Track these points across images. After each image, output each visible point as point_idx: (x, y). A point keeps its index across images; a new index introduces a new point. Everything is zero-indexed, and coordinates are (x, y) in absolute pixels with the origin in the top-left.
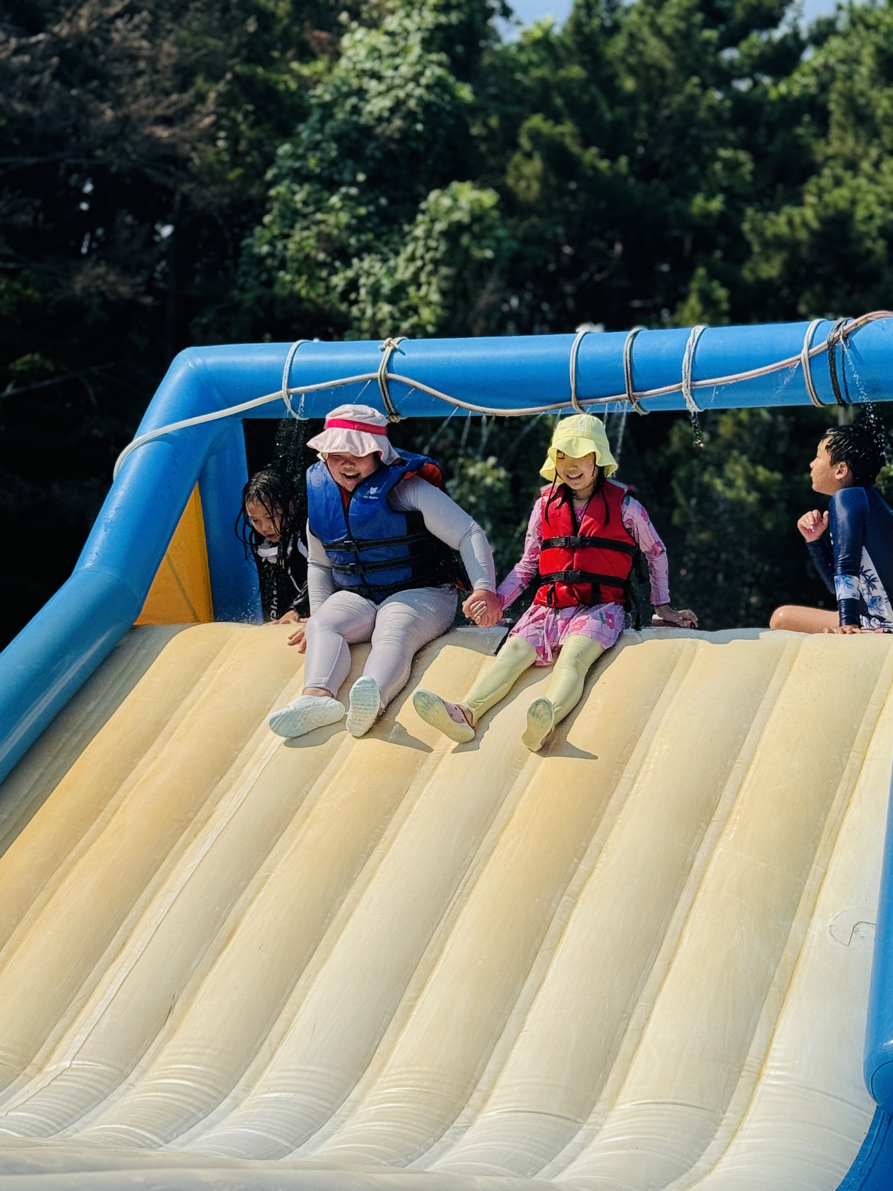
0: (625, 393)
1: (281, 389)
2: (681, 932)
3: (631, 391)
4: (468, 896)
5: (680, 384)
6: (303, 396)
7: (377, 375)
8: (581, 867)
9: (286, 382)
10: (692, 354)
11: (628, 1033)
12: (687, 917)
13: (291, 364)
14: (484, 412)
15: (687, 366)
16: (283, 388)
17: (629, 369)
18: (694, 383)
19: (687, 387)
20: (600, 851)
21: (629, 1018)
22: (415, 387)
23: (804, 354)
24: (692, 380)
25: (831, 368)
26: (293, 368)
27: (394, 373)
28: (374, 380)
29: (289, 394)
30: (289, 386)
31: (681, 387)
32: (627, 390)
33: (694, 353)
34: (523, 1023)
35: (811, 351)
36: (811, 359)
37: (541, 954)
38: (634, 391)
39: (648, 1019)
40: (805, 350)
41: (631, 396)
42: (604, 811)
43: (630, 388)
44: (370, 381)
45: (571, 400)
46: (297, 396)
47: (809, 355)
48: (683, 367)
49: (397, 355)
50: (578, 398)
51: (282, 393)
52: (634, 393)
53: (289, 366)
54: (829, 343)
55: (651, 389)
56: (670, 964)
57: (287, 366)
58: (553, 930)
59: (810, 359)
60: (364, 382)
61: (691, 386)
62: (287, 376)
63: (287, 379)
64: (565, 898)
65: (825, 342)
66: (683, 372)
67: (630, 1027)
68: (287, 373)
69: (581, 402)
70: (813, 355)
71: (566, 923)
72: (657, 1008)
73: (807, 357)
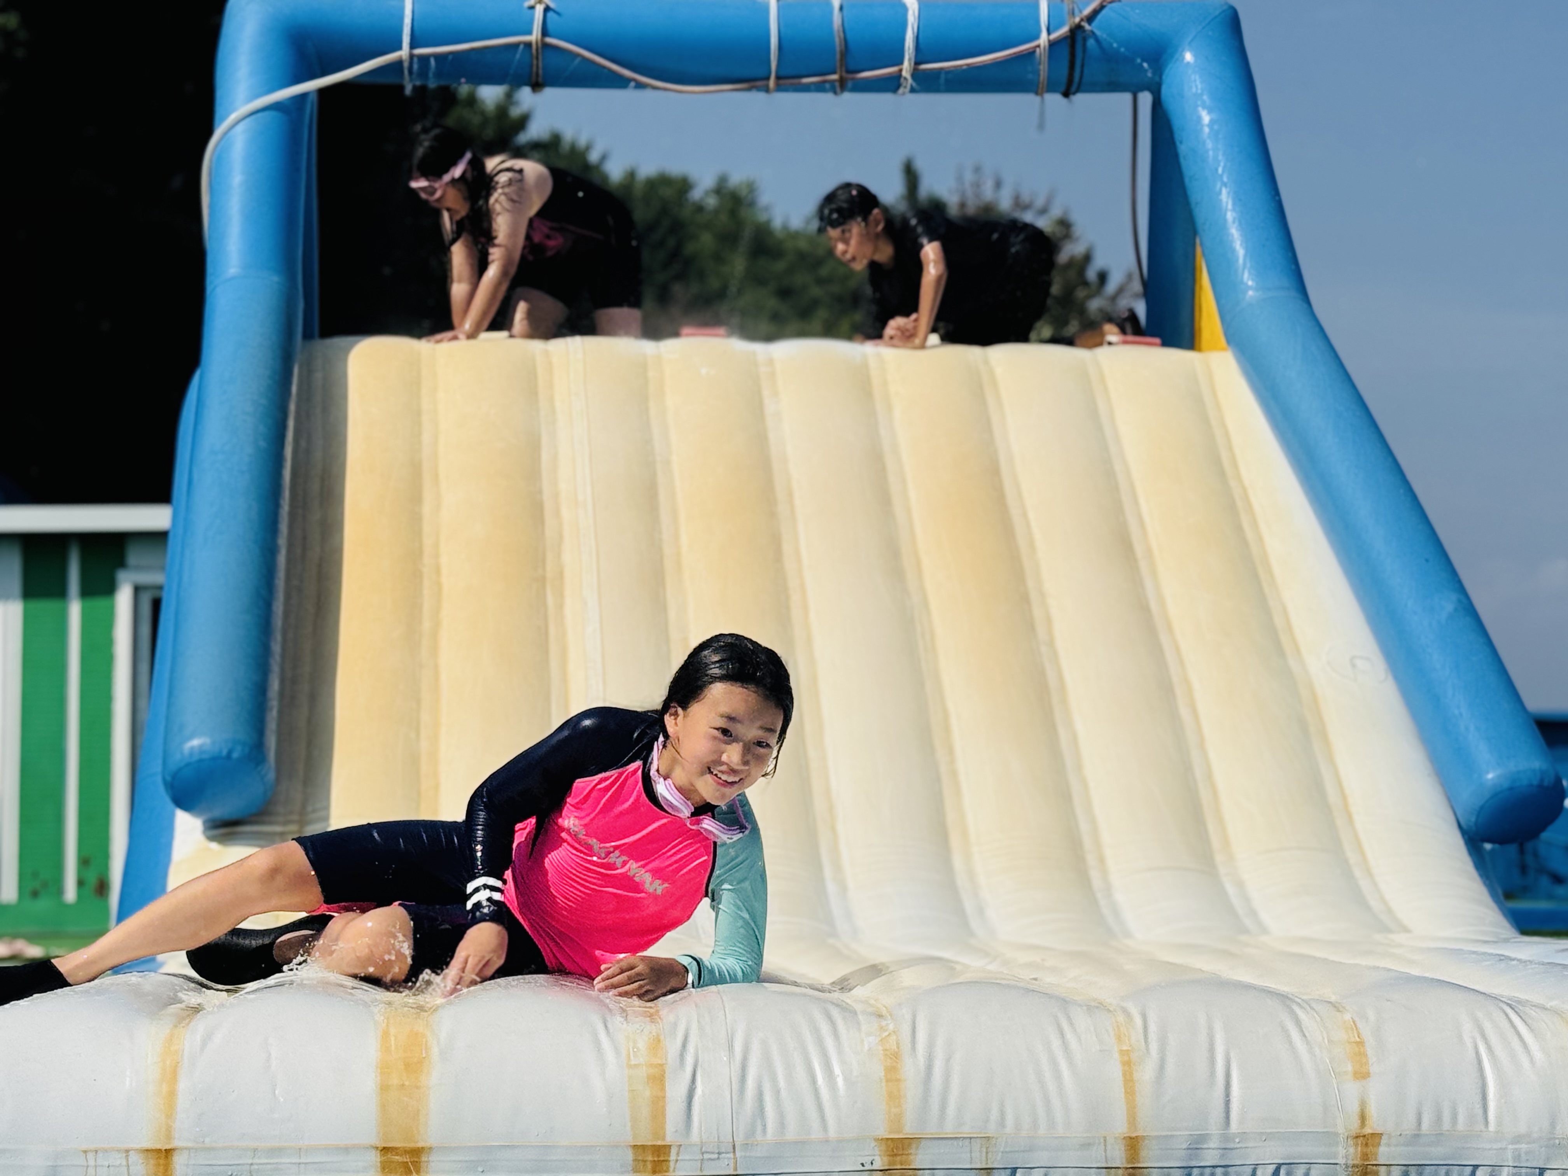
0: (836, 73)
1: (401, 49)
2: (1185, 677)
3: (843, 73)
4: (935, 650)
5: (900, 67)
6: (432, 61)
7: (533, 38)
8: (1035, 612)
9: (409, 41)
10: (916, 37)
11: (1199, 781)
13: (413, 19)
15: (911, 47)
16: (404, 48)
17: (843, 46)
18: (915, 67)
19: (909, 70)
22: (581, 56)
23: (1043, 39)
24: (914, 64)
25: (1071, 57)
26: (415, 23)
27: (549, 37)
28: (528, 45)
29: (411, 56)
30: (412, 46)
31: (901, 70)
32: (839, 70)
33: (918, 32)
34: (1084, 779)
35: (1051, 37)
38: (846, 72)
39: (1209, 769)
40: (1044, 34)
41: (844, 78)
42: (1019, 553)
43: (843, 69)
44: (522, 45)
45: (769, 77)
46: (424, 59)
47: (1049, 41)
48: (907, 48)
49: (551, 16)
50: (778, 78)
51: (403, 54)
52: (846, 75)
53: (410, 21)
54: (1070, 30)
55: (866, 72)
57: (407, 21)
59: (1049, 46)
60: (516, 45)
61: (913, 69)
62: (408, 33)
63: (408, 37)
64: (1043, 648)
65: (1066, 29)
66: (907, 52)
67: (1198, 776)
68: (409, 29)
69: (782, 82)
70: (1053, 41)
71: (1061, 673)
72: (1211, 754)
73: (1047, 44)
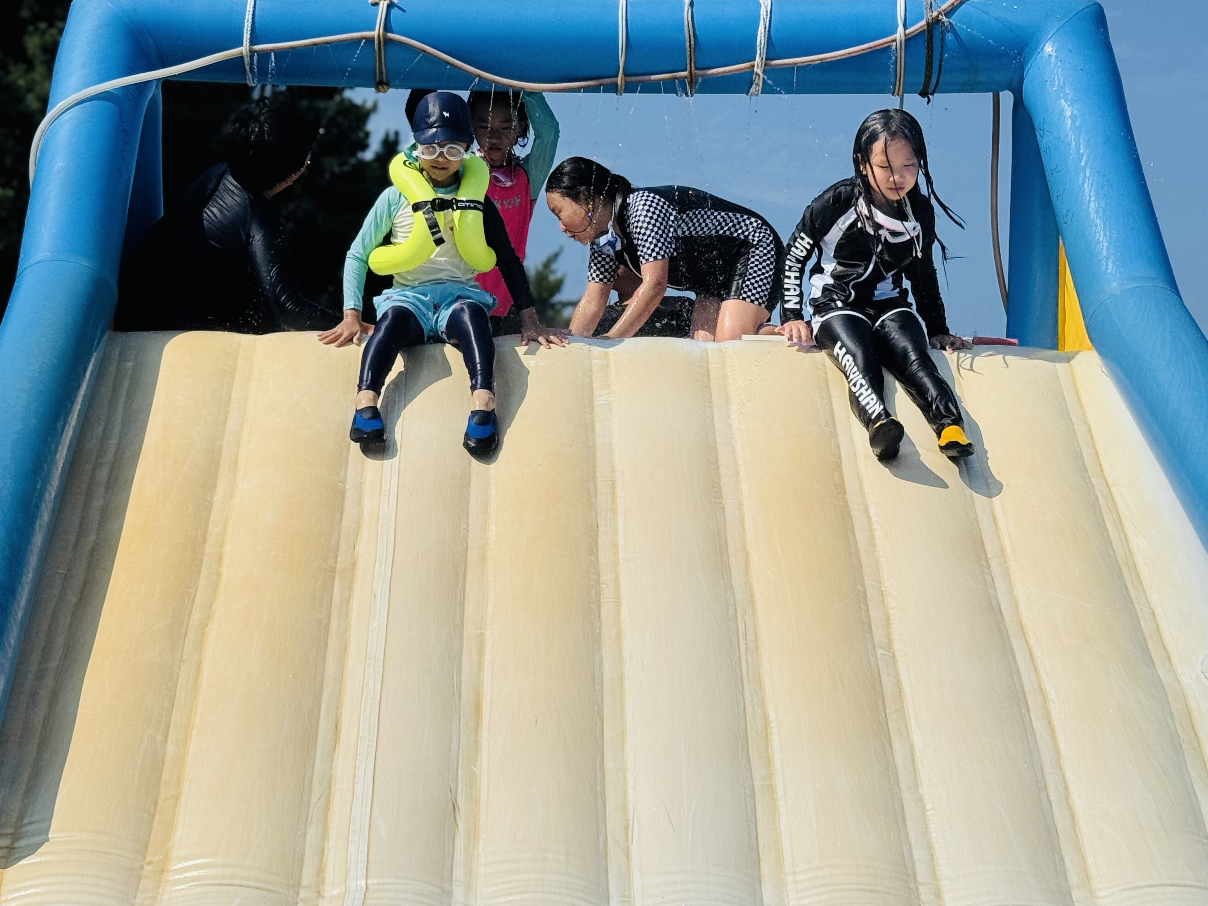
0: (685, 70)
1: (242, 45)
2: (1040, 687)
3: (693, 69)
4: (757, 651)
5: (752, 63)
6: (273, 54)
7: (375, 33)
8: (872, 613)
9: (249, 37)
10: (767, 29)
11: (1054, 806)
12: (1035, 669)
13: (254, 15)
14: (511, 86)
15: (763, 42)
16: (244, 44)
17: (692, 42)
18: (768, 62)
19: (761, 66)
20: (883, 596)
21: (1045, 787)
22: (424, 51)
23: (900, 34)
24: (766, 59)
25: (928, 52)
26: (256, 19)
27: (392, 32)
28: (370, 41)
29: (252, 52)
30: (253, 42)
31: (754, 66)
32: (688, 66)
33: (770, 27)
34: (921, 799)
35: (908, 31)
36: (909, 40)
37: (891, 718)
38: (696, 69)
39: (1066, 788)
40: (901, 29)
41: (693, 75)
42: (857, 549)
43: (693, 65)
44: (364, 41)
45: (617, 76)
46: (264, 55)
47: (906, 35)
48: (758, 43)
49: (394, 11)
50: (626, 75)
51: (244, 49)
52: (696, 71)
53: (251, 16)
54: (928, 24)
55: (715, 68)
56: (1050, 723)
57: (249, 17)
58: (888, 688)
59: (906, 40)
60: (358, 41)
61: (765, 65)
62: (249, 29)
63: (249, 33)
64: (879, 651)
65: (923, 23)
66: (758, 49)
67: (1053, 799)
68: (250, 25)
69: (629, 79)
70: (910, 36)
71: (899, 680)
72: (1068, 774)
73: (903, 38)
